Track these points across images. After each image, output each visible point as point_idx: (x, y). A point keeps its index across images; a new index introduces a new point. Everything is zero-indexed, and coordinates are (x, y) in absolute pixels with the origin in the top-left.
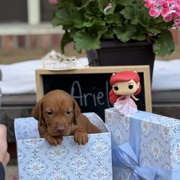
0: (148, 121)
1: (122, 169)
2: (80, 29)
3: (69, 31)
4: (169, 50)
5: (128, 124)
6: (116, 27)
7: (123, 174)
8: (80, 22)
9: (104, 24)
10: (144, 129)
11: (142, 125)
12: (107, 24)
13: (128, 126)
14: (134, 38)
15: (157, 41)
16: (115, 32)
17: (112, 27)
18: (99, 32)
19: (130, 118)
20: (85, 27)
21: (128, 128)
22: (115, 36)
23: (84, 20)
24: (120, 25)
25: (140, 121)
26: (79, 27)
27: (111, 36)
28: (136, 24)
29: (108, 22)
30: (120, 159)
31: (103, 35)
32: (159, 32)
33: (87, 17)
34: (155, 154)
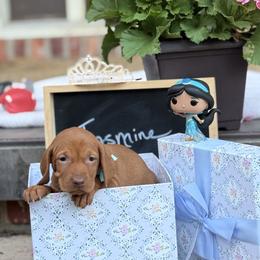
0: (220, 151)
2: (129, 24)
3: (113, 29)
5: (193, 158)
6: (184, 20)
8: (130, 13)
9: (166, 15)
10: (215, 164)
11: (213, 158)
12: (170, 16)
13: (193, 161)
14: (212, 36)
15: (249, 41)
16: (183, 27)
17: (178, 20)
19: (195, 150)
20: (137, 20)
21: (192, 164)
22: (183, 33)
23: (136, 9)
24: (191, 17)
25: (209, 153)
26: (128, 20)
27: (177, 34)
28: (215, 14)
31: (165, 32)
33: (139, 5)
34: (232, 198)
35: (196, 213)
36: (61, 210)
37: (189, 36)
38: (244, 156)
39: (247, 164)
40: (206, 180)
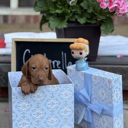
1: (79, 105)
2: (53, 14)
4: (111, 30)
5: (83, 77)
6: (77, 14)
7: (80, 108)
8: (54, 9)
9: (69, 11)
10: (94, 80)
11: (93, 78)
12: (71, 12)
14: (89, 21)
15: (103, 24)
16: (76, 17)
17: (75, 14)
18: (66, 17)
19: (85, 73)
20: (57, 13)
21: (83, 79)
22: (76, 19)
23: (56, 8)
24: (80, 13)
25: (91, 75)
27: (74, 20)
29: (72, 11)
30: (78, 99)
31: (69, 19)
32: (105, 18)
33: (58, 6)
34: (101, 96)
35: (84, 101)
37: (79, 21)
38: (108, 78)
39: (110, 82)
40: (90, 87)
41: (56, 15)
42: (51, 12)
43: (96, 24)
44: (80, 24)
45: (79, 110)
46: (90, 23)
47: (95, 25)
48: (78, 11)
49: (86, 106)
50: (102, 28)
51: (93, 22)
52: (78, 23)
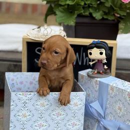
0: (114, 85)
2: (63, 6)
3: (53, 5)
5: (98, 86)
6: (92, 7)
10: (111, 92)
11: (110, 88)
12: (85, 4)
13: (98, 88)
14: (105, 17)
16: (91, 11)
18: (76, 12)
19: (100, 82)
20: (68, 5)
22: (91, 14)
24: (96, 6)
25: (108, 85)
26: (63, 3)
28: (109, 6)
29: (86, 3)
36: (27, 101)
41: (66, 7)
42: (60, 3)
43: (114, 20)
44: (96, 20)
45: (90, 124)
46: (107, 19)
47: (113, 22)
48: (93, 4)
49: (99, 122)
50: (121, 26)
51: (111, 18)
52: (94, 18)
